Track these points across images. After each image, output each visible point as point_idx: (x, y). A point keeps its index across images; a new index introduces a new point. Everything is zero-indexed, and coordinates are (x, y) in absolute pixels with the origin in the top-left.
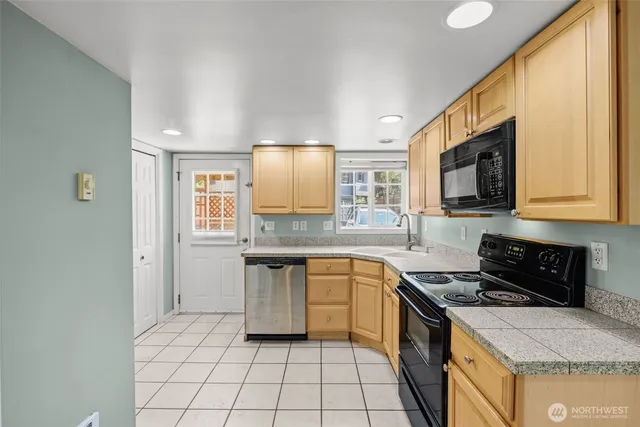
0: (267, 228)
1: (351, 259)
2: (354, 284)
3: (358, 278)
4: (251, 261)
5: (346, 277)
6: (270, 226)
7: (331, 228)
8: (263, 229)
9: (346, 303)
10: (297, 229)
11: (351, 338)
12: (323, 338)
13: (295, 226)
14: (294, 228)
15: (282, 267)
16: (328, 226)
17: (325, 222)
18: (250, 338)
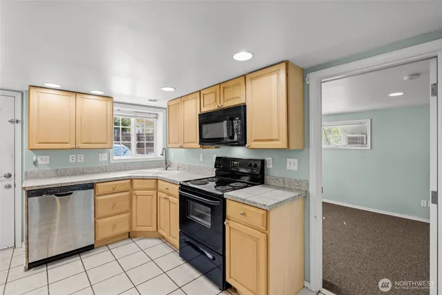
0: (40, 162)
1: (131, 179)
2: (134, 197)
3: (137, 192)
4: (31, 193)
5: (128, 193)
6: (43, 161)
7: (106, 159)
8: (35, 163)
9: (127, 212)
10: (75, 161)
11: (130, 235)
12: (107, 243)
13: (72, 159)
14: (71, 161)
15: (71, 193)
16: (103, 157)
17: (100, 155)
18: (32, 266)
